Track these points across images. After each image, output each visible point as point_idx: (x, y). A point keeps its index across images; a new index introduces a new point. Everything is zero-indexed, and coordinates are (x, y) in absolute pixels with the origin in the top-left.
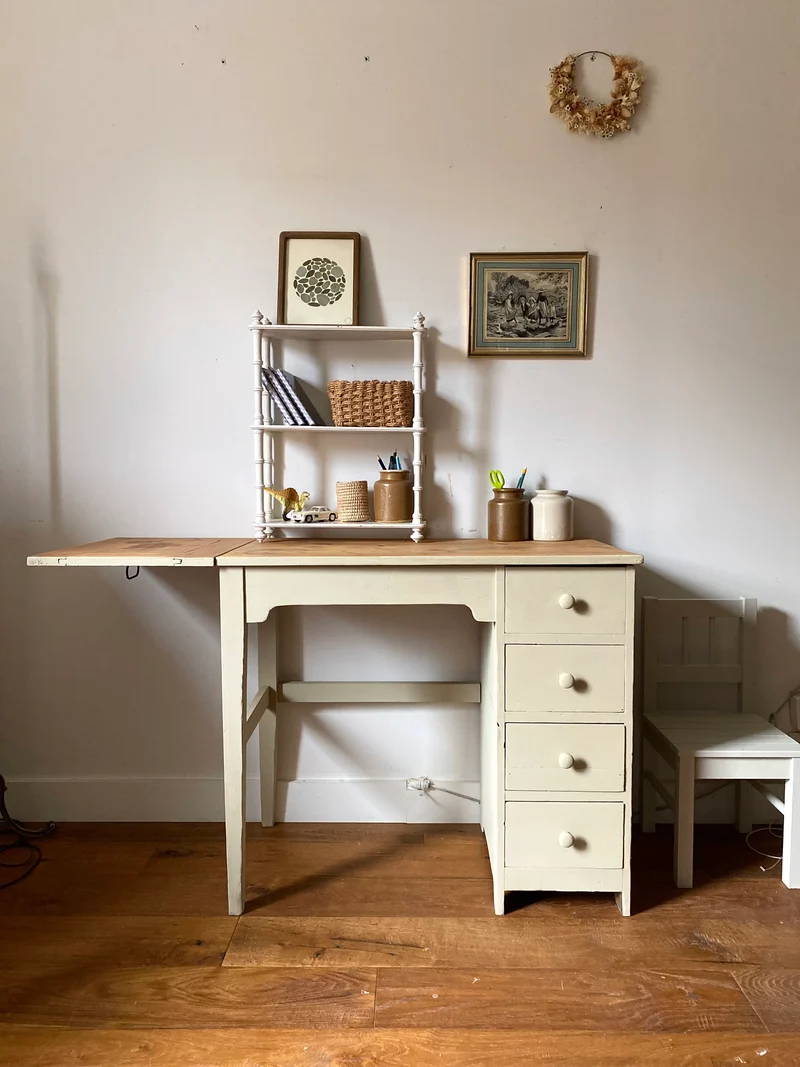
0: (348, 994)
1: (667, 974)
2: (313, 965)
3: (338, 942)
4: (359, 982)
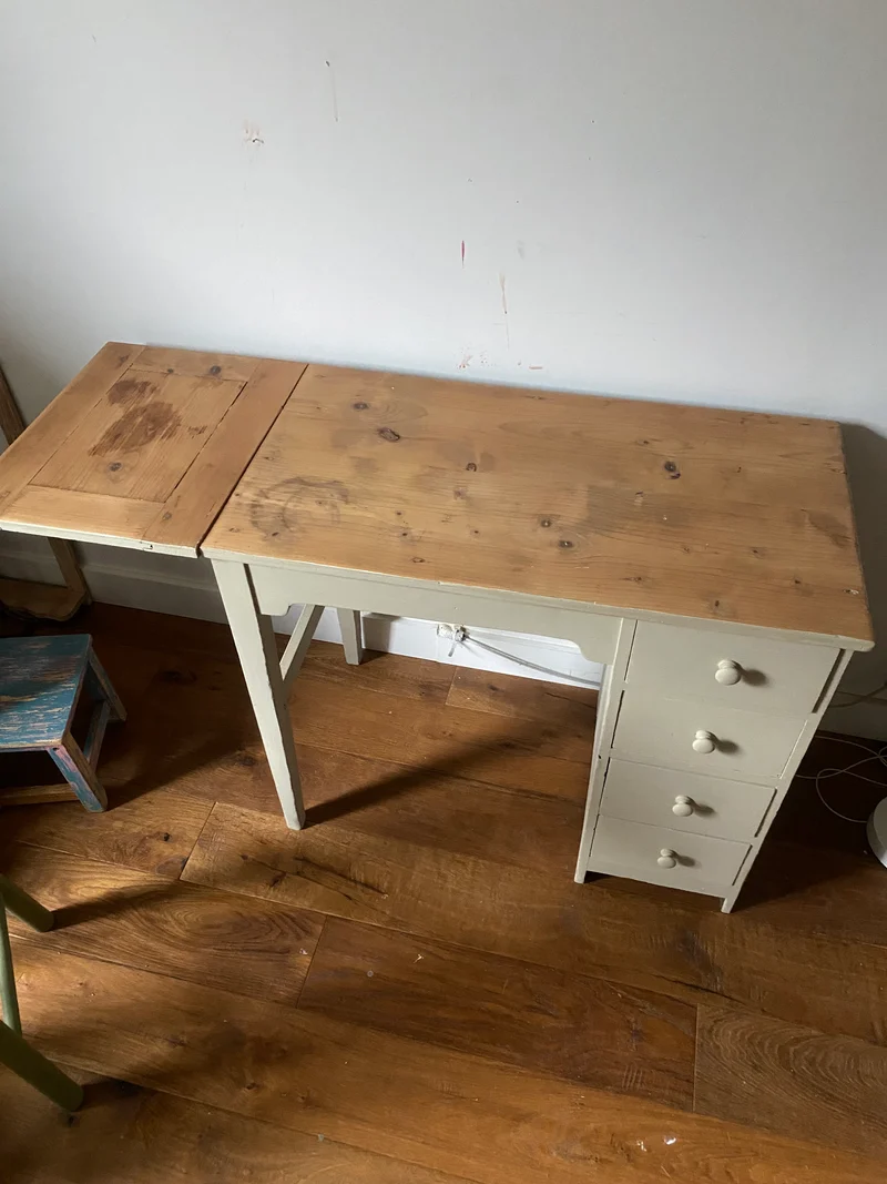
1: (625, 993)
2: (266, 897)
3: (300, 863)
4: (302, 934)
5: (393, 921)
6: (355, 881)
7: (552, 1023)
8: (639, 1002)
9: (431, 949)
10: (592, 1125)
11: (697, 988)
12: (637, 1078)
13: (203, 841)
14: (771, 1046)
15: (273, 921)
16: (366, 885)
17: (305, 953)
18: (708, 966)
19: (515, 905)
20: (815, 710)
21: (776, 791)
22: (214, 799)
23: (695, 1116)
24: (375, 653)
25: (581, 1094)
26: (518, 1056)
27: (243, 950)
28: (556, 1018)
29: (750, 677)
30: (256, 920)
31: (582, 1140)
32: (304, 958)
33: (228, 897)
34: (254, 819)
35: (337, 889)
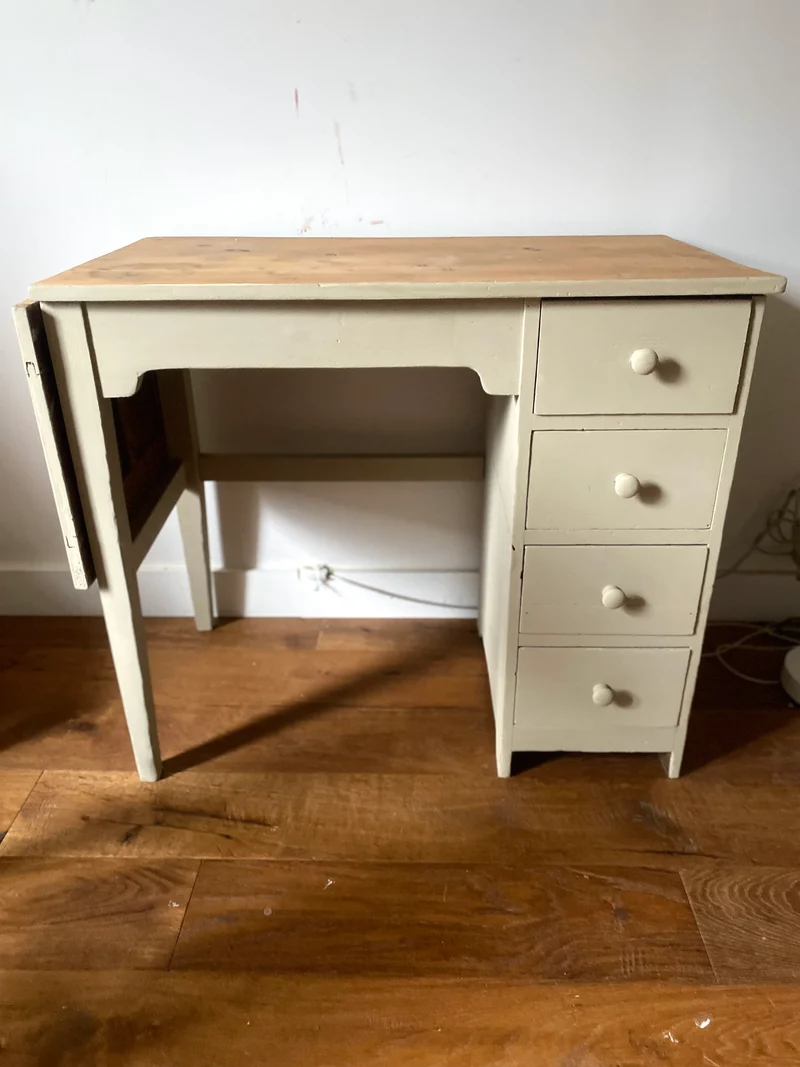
0: (151, 907)
1: (592, 874)
2: (115, 855)
3: (161, 815)
4: (169, 884)
5: (288, 851)
6: (234, 819)
7: (515, 922)
8: (611, 879)
9: (340, 871)
10: (599, 1029)
11: (670, 853)
12: (636, 960)
13: (27, 810)
14: (777, 895)
15: (129, 878)
16: (248, 821)
17: (175, 905)
18: (674, 830)
19: (436, 810)
20: (735, 411)
21: (708, 550)
22: (43, 768)
23: (723, 987)
24: (228, 618)
25: (574, 994)
26: (482, 966)
27: (86, 918)
28: (516, 914)
29: (667, 370)
30: (104, 881)
31: (592, 1047)
32: (175, 911)
33: (64, 864)
34: (95, 779)
35: (211, 831)
